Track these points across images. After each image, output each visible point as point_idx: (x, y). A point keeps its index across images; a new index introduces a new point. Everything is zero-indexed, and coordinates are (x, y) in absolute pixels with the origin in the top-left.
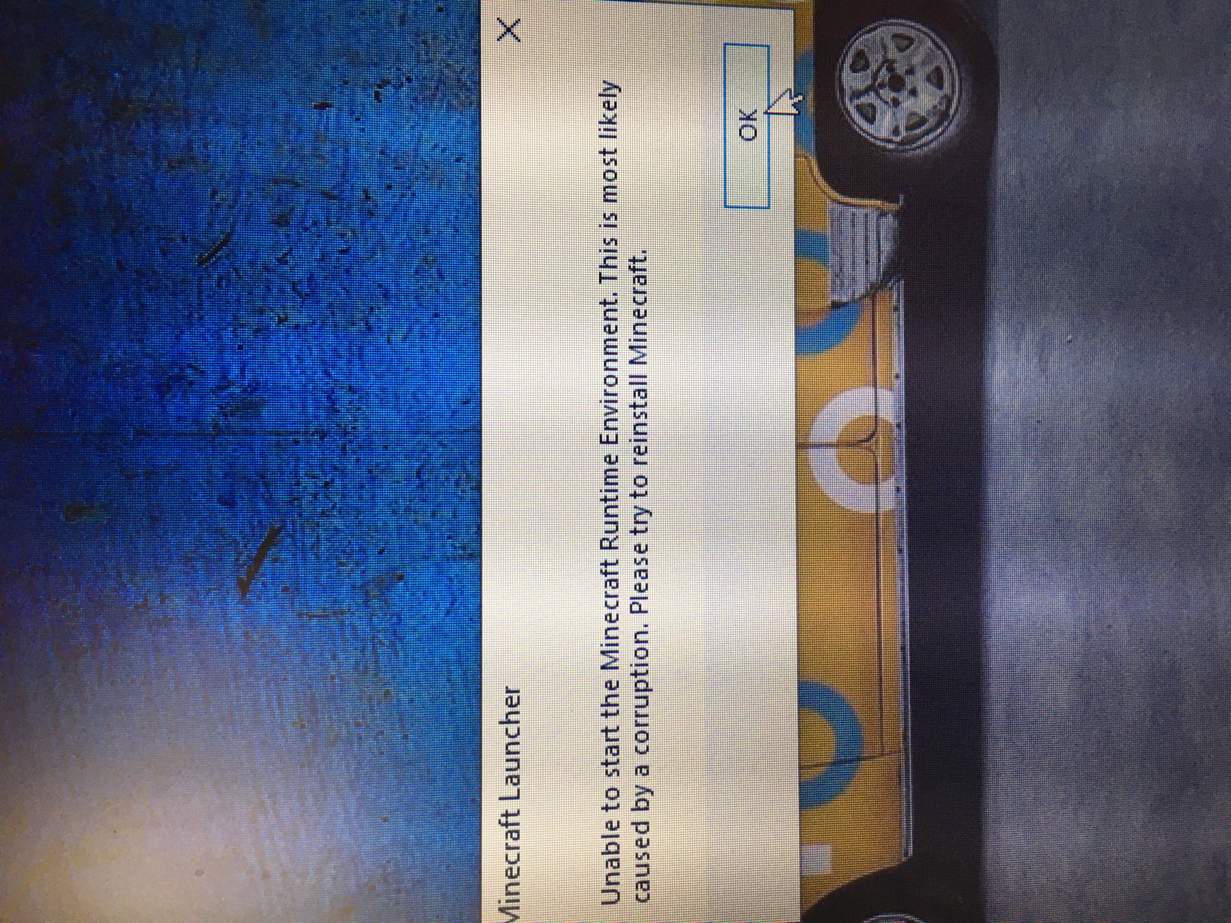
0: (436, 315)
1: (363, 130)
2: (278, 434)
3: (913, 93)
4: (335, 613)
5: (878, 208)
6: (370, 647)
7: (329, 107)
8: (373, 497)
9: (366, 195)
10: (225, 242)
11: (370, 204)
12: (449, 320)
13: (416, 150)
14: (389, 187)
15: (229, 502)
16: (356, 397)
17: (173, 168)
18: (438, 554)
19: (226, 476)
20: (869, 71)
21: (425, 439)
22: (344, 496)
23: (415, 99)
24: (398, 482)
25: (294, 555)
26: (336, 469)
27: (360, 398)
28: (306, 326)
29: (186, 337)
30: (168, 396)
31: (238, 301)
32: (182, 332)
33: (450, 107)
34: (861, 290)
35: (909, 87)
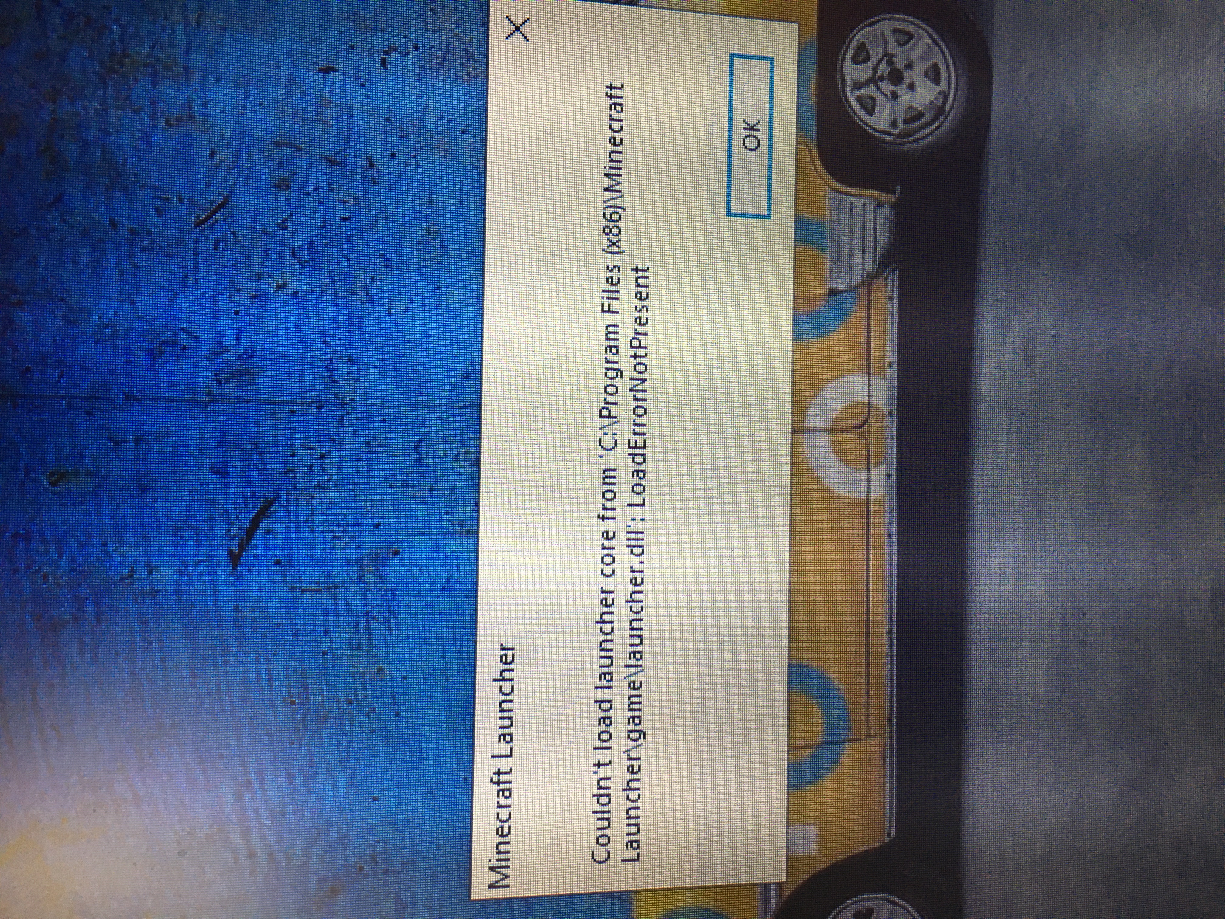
0: (438, 288)
1: (368, 96)
2: (273, 403)
3: (912, 87)
4: (328, 588)
5: (876, 199)
6: (363, 622)
7: (333, 72)
8: (370, 471)
9: (370, 161)
10: (222, 205)
11: (373, 171)
12: (451, 294)
13: (422, 119)
14: (393, 156)
15: (221, 472)
16: (355, 367)
17: (171, 126)
18: (434, 529)
19: (219, 445)
20: (870, 64)
21: (423, 411)
22: (340, 469)
23: (423, 68)
24: (396, 456)
25: (288, 527)
26: (333, 440)
27: (359, 368)
28: (305, 293)
29: (179, 300)
30: (160, 361)
31: (235, 266)
32: (176, 296)
33: (457, 76)
34: (857, 279)
35: (907, 81)
